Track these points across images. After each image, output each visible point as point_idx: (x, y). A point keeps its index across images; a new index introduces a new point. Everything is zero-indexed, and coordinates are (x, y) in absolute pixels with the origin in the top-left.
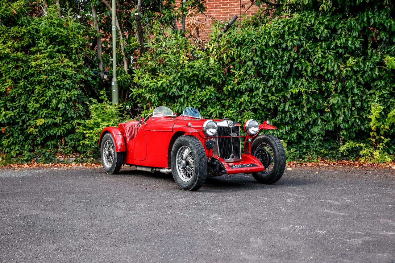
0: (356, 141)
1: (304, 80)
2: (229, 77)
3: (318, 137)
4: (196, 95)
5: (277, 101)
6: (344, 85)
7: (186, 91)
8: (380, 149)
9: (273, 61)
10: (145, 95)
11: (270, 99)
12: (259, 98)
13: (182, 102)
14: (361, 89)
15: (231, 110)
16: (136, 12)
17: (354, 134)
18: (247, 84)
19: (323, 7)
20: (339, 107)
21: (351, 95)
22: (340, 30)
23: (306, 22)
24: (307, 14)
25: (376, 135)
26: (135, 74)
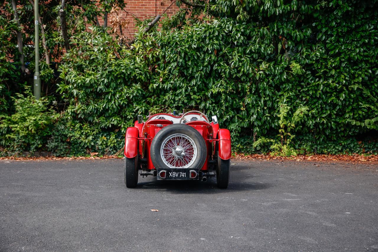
0: (267, 137)
1: (223, 81)
2: (154, 76)
3: (234, 133)
4: (122, 92)
5: (198, 100)
6: (257, 86)
7: (113, 88)
8: (288, 144)
9: (195, 62)
10: (72, 91)
11: (192, 97)
12: (182, 97)
13: (109, 98)
14: (272, 90)
15: (156, 107)
16: (61, 8)
17: (266, 131)
18: (171, 84)
19: (240, 17)
20: (253, 106)
21: (264, 96)
22: (254, 37)
23: (225, 27)
24: (226, 21)
25: (284, 131)
26: (61, 69)
